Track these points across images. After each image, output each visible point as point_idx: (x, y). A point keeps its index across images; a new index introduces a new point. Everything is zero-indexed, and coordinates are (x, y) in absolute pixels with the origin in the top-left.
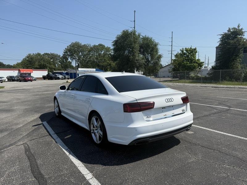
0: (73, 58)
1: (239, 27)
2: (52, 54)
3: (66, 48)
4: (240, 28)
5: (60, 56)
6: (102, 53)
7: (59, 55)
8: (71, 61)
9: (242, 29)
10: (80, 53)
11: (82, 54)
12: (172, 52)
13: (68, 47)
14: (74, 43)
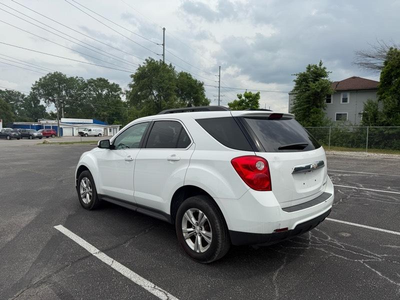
0: (50, 99)
1: (321, 64)
2: (9, 92)
3: (36, 82)
4: (322, 67)
5: (23, 96)
6: (104, 93)
7: (22, 93)
8: (45, 105)
9: (325, 68)
10: (64, 92)
11: (67, 93)
12: (220, 97)
13: (40, 79)
14: (53, 73)
